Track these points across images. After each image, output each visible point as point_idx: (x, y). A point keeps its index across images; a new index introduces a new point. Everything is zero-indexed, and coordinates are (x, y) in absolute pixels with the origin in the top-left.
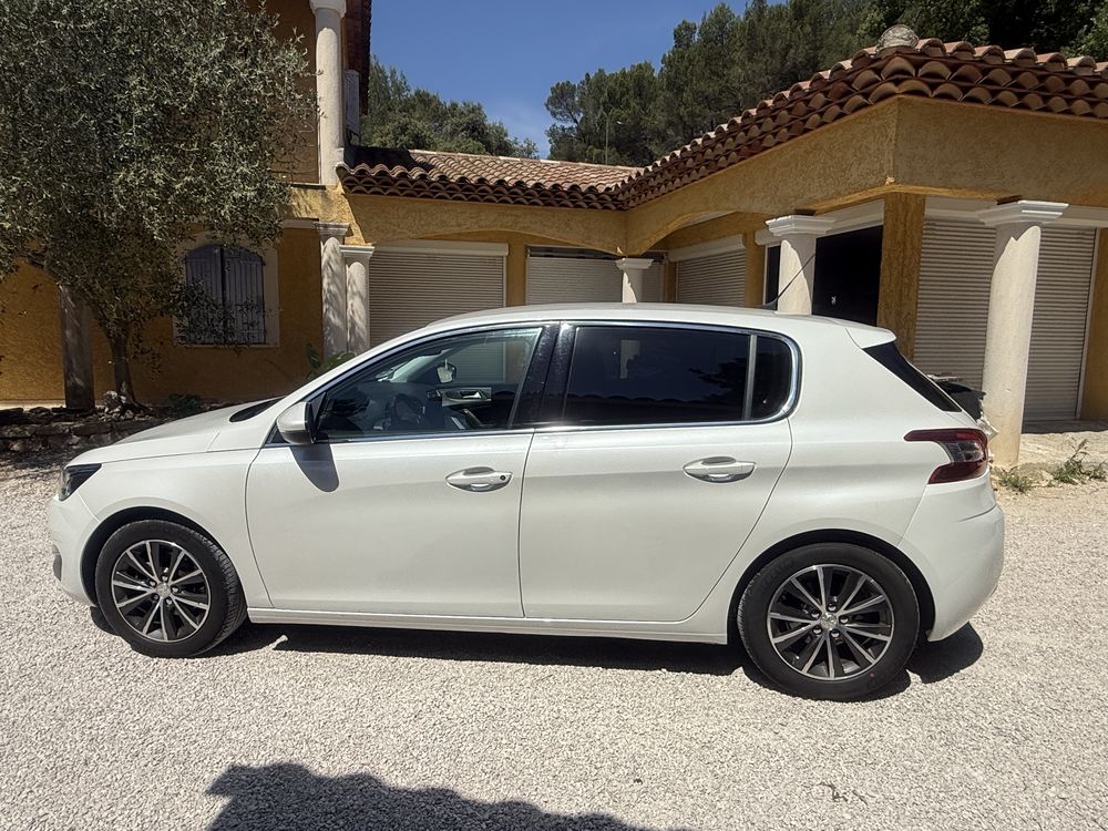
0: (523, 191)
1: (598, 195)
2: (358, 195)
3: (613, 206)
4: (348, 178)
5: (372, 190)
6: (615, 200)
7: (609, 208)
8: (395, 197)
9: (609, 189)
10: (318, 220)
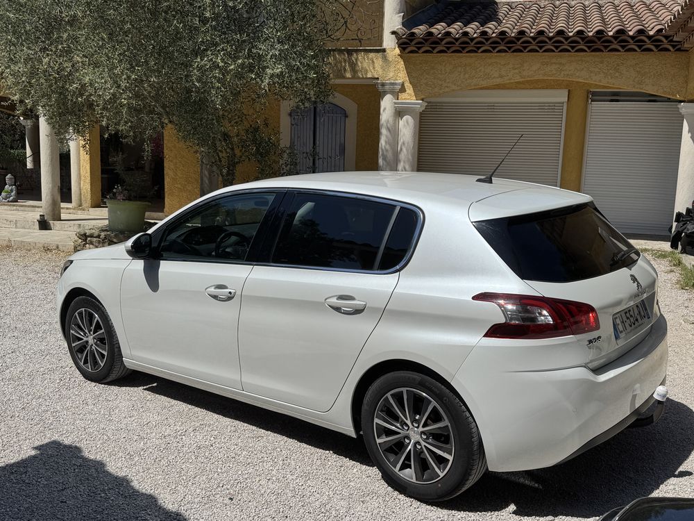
0: (566, 39)
1: (650, 37)
2: (411, 55)
3: (671, 48)
4: (401, 41)
5: (423, 50)
6: (672, 41)
7: (667, 50)
8: (442, 54)
9: (660, 30)
10: (378, 78)
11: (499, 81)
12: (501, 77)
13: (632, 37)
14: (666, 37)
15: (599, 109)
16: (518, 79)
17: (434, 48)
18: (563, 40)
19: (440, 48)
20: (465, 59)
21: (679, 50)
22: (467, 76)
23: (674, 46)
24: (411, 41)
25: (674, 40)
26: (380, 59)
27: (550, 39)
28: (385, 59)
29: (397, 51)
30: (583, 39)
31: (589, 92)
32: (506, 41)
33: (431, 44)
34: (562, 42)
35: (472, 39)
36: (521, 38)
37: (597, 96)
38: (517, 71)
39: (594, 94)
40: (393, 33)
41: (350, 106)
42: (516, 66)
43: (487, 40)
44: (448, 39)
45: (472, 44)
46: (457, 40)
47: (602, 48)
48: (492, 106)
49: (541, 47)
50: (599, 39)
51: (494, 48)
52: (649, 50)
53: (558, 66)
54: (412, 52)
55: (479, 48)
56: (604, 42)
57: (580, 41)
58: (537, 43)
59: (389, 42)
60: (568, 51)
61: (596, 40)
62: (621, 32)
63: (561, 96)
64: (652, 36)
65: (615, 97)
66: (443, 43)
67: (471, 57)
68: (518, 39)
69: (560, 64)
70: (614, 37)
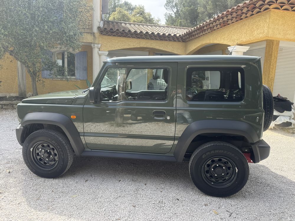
4: (100, 31)
7: (180, 41)
8: (115, 37)
9: (180, 35)
10: (92, 43)
18: (153, 36)
21: (183, 42)
23: (182, 40)
24: (105, 31)
28: (94, 36)
29: (99, 34)
30: (158, 36)
38: (138, 44)
49: (146, 37)
52: (175, 41)
54: (104, 35)
67: (124, 39)
69: (151, 43)
70: (167, 36)
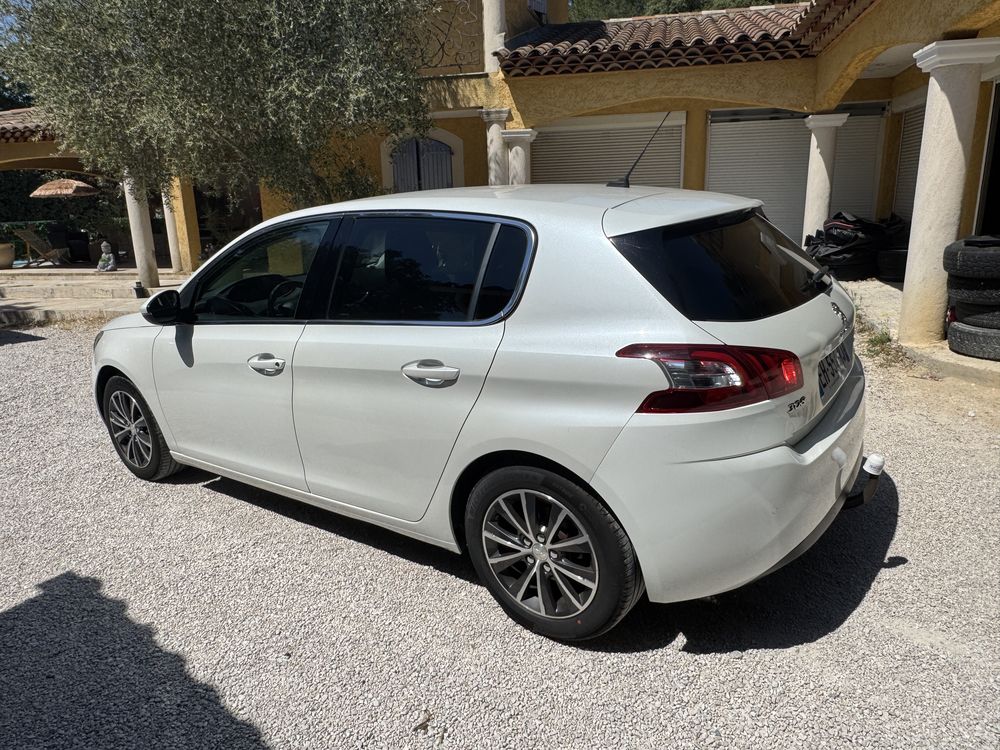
0: (684, 51)
1: (775, 43)
2: (517, 78)
3: (797, 54)
4: (505, 63)
5: (529, 72)
6: (799, 46)
7: (793, 57)
8: (550, 76)
9: (787, 34)
10: (482, 108)
11: (613, 103)
12: (616, 97)
13: (756, 44)
14: (792, 42)
15: (721, 130)
16: (633, 100)
17: (540, 70)
18: (680, 52)
19: (548, 68)
20: (577, 80)
21: (807, 56)
22: (578, 99)
23: (800, 52)
24: (515, 62)
25: (802, 43)
26: (483, 86)
27: (667, 51)
28: (488, 84)
29: (501, 75)
30: (702, 50)
31: (708, 112)
32: (618, 56)
33: (537, 64)
34: (679, 55)
35: (582, 57)
36: (634, 53)
37: (717, 117)
38: (632, 90)
39: (714, 114)
40: (496, 54)
41: (454, 141)
42: (632, 85)
43: (598, 56)
44: (555, 59)
45: (582, 62)
46: (565, 58)
47: (723, 59)
48: (606, 134)
49: (656, 62)
50: (720, 48)
51: (606, 66)
52: (774, 58)
53: (675, 83)
54: (516, 75)
55: (589, 67)
56: (725, 52)
57: (699, 52)
58: (653, 57)
59: (491, 65)
60: (686, 65)
61: (717, 51)
62: (744, 38)
63: (678, 119)
64: (778, 41)
65: (735, 116)
66: (550, 62)
67: (581, 77)
68: (632, 54)
69: (678, 80)
70: (736, 45)
